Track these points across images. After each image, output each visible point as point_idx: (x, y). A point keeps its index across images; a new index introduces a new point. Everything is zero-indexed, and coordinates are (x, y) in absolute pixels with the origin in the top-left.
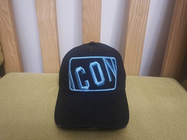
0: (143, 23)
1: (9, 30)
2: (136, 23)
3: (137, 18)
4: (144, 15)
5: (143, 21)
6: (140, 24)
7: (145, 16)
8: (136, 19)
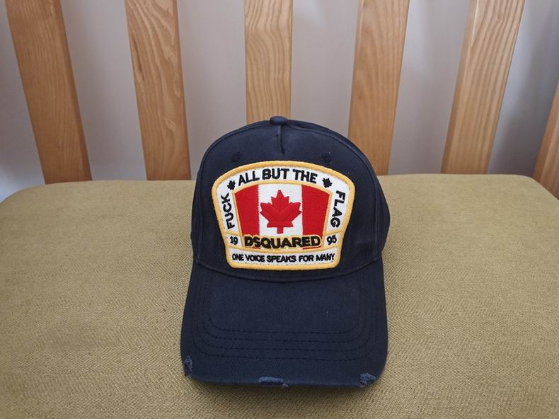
0: (507, 38)
1: (169, 59)
2: (490, 39)
3: (495, 26)
4: (511, 19)
5: (508, 35)
6: (501, 40)
7: (512, 23)
8: (492, 27)
